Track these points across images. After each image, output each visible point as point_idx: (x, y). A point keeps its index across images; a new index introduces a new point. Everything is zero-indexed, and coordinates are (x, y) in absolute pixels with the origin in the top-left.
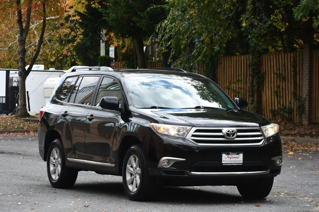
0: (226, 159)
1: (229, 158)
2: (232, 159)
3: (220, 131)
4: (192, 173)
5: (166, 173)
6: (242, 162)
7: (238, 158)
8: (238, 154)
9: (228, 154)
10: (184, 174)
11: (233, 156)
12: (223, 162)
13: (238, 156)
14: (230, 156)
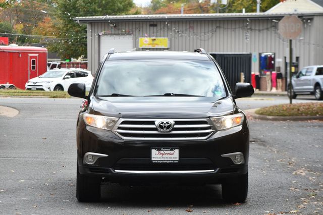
0: (156, 155)
1: (161, 154)
2: (164, 156)
3: (153, 123)
4: (116, 171)
5: (91, 171)
6: (178, 159)
7: (172, 154)
8: (172, 150)
9: (159, 150)
10: (108, 173)
11: (166, 152)
12: (153, 159)
13: (172, 152)
14: (162, 152)
